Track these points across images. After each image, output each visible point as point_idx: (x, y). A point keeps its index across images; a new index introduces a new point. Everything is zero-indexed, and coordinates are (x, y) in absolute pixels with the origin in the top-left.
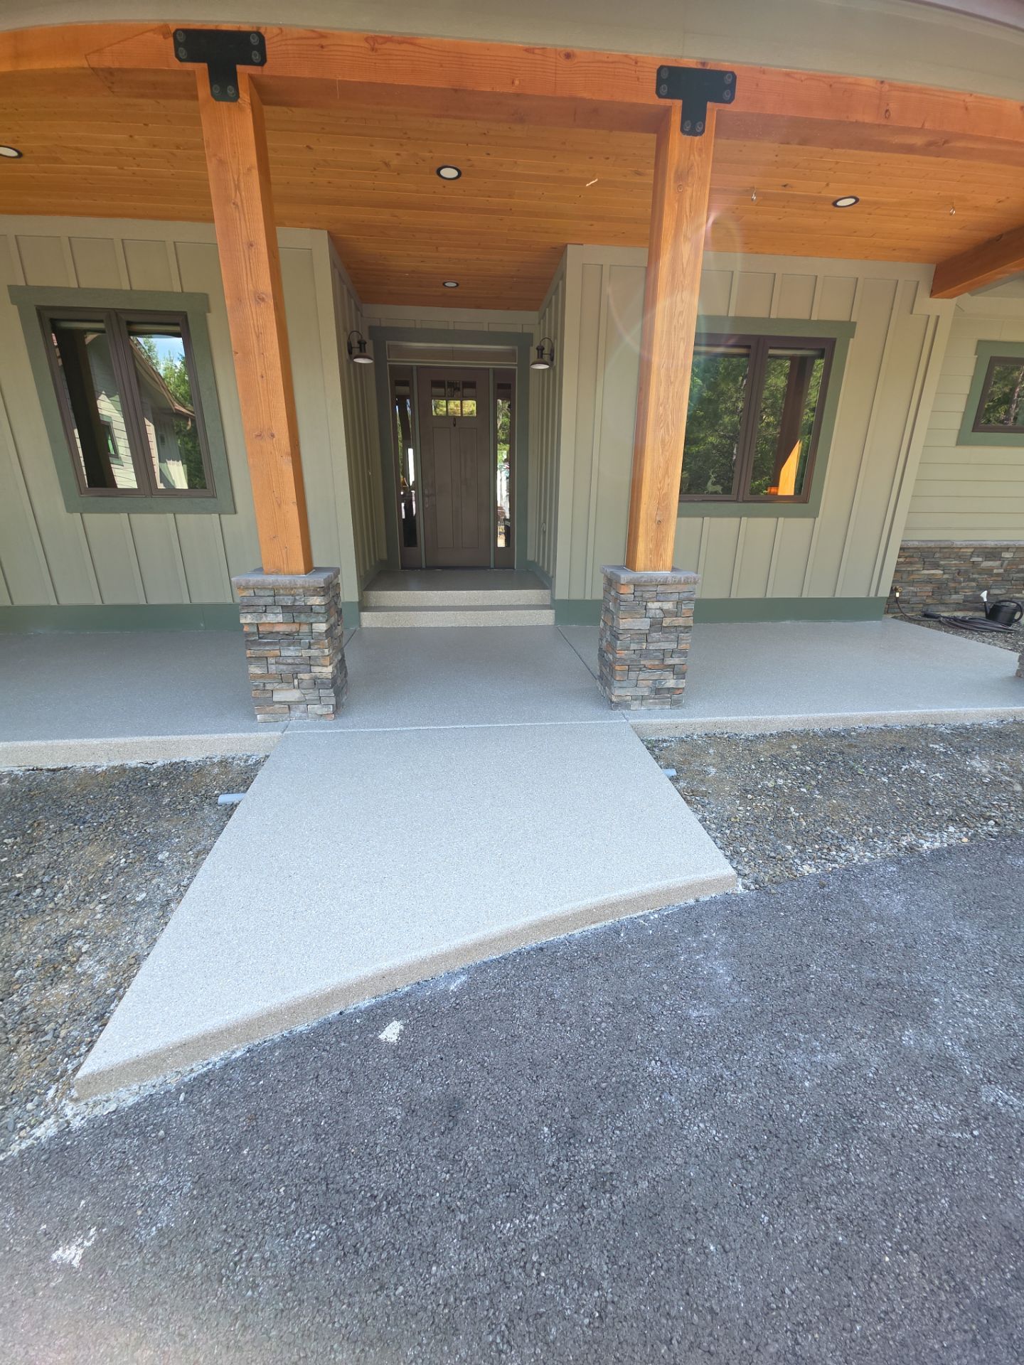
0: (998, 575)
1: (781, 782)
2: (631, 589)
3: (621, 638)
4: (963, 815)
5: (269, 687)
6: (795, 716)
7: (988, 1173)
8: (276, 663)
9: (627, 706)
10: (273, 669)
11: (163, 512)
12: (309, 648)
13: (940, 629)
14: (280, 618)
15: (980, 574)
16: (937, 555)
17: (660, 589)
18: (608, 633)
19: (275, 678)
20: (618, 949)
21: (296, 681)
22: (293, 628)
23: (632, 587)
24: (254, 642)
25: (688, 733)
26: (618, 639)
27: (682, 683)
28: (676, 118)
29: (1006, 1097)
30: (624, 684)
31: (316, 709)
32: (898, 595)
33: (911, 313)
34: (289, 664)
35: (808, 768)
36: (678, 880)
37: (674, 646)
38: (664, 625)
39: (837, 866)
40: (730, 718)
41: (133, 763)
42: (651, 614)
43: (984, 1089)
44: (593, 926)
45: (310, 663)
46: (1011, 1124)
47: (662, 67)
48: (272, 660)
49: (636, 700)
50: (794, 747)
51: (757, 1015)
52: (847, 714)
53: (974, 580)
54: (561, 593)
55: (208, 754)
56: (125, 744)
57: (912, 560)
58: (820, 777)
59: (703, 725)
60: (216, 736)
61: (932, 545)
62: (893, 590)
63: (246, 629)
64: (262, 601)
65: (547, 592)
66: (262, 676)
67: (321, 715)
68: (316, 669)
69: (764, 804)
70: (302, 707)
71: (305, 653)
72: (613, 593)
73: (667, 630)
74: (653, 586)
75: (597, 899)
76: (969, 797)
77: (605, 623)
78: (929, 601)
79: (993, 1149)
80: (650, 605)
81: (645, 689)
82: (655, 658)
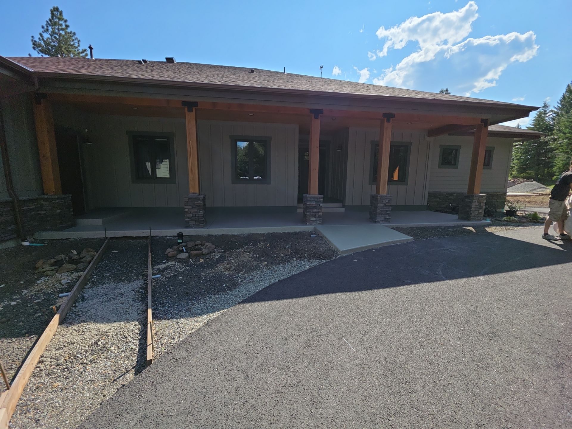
0: (453, 200)
1: (415, 232)
2: (379, 198)
5: (310, 217)
6: (414, 224)
8: (312, 212)
9: (379, 223)
10: (311, 214)
11: (254, 184)
15: (449, 200)
16: (437, 195)
17: (385, 198)
18: (373, 207)
21: (315, 216)
22: (316, 205)
26: (377, 208)
27: (390, 217)
28: (386, 120)
30: (378, 218)
31: (319, 222)
32: (429, 205)
33: (424, 141)
34: (314, 213)
35: (419, 230)
36: (405, 238)
37: (388, 209)
38: (386, 205)
39: (428, 239)
40: (401, 224)
41: (286, 232)
42: (384, 203)
45: (318, 212)
47: (383, 114)
49: (381, 221)
50: (415, 228)
52: (423, 224)
53: (447, 201)
54: (348, 204)
55: (300, 230)
56: (285, 228)
57: (431, 196)
59: (395, 225)
61: (436, 192)
63: (308, 205)
64: (312, 200)
66: (309, 215)
67: (319, 224)
68: (319, 214)
70: (315, 222)
71: (318, 210)
72: (375, 199)
74: (383, 197)
75: (394, 240)
78: (437, 206)
80: (384, 201)
81: (383, 219)
82: (385, 212)
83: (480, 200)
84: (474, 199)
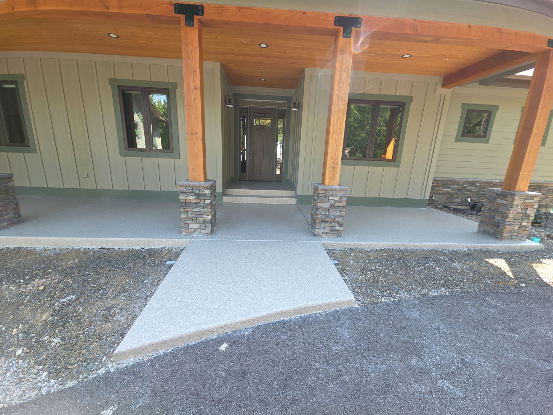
0: (474, 192)
1: (377, 267)
2: (323, 192)
3: (319, 210)
4: (448, 284)
5: (188, 222)
6: (386, 243)
7: (436, 410)
8: (191, 214)
9: (321, 236)
10: (190, 216)
11: (154, 157)
12: (203, 209)
13: (450, 213)
14: (194, 197)
15: (467, 191)
16: (449, 184)
17: (334, 192)
18: (314, 208)
19: (190, 219)
20: (309, 324)
21: (197, 221)
22: (198, 201)
23: (323, 191)
24: (184, 206)
25: (344, 247)
26: (318, 210)
27: (342, 228)
28: (341, 32)
29: (448, 385)
30: (320, 227)
31: (204, 231)
32: (433, 198)
33: (435, 93)
34: (195, 214)
35: (389, 263)
36: (333, 300)
37: (339, 214)
38: (335, 206)
39: (395, 299)
40: (360, 243)
41: (136, 248)
42: (330, 201)
43: (439, 381)
44: (300, 315)
45: (203, 214)
46: (448, 394)
47: (336, 17)
48: (189, 212)
49: (324, 234)
50: (384, 255)
51: (357, 350)
52: (406, 243)
53: (464, 194)
54: (299, 192)
55: (164, 246)
56: (135, 241)
57: (439, 185)
58: (393, 266)
59: (349, 245)
60: (167, 239)
61: (447, 179)
62: (431, 196)
63: (181, 201)
64: (188, 191)
65: (294, 192)
66: (185, 218)
67: (206, 234)
68: (205, 216)
69: (370, 275)
70: (199, 230)
71: (202, 210)
72: (316, 193)
73: (336, 208)
74: (331, 191)
75: (302, 305)
76: (451, 277)
77: (313, 204)
78: (446, 201)
79: (440, 402)
80: (330, 198)
81: (328, 230)
82: (332, 218)
83: (526, 203)
84: (516, 200)
